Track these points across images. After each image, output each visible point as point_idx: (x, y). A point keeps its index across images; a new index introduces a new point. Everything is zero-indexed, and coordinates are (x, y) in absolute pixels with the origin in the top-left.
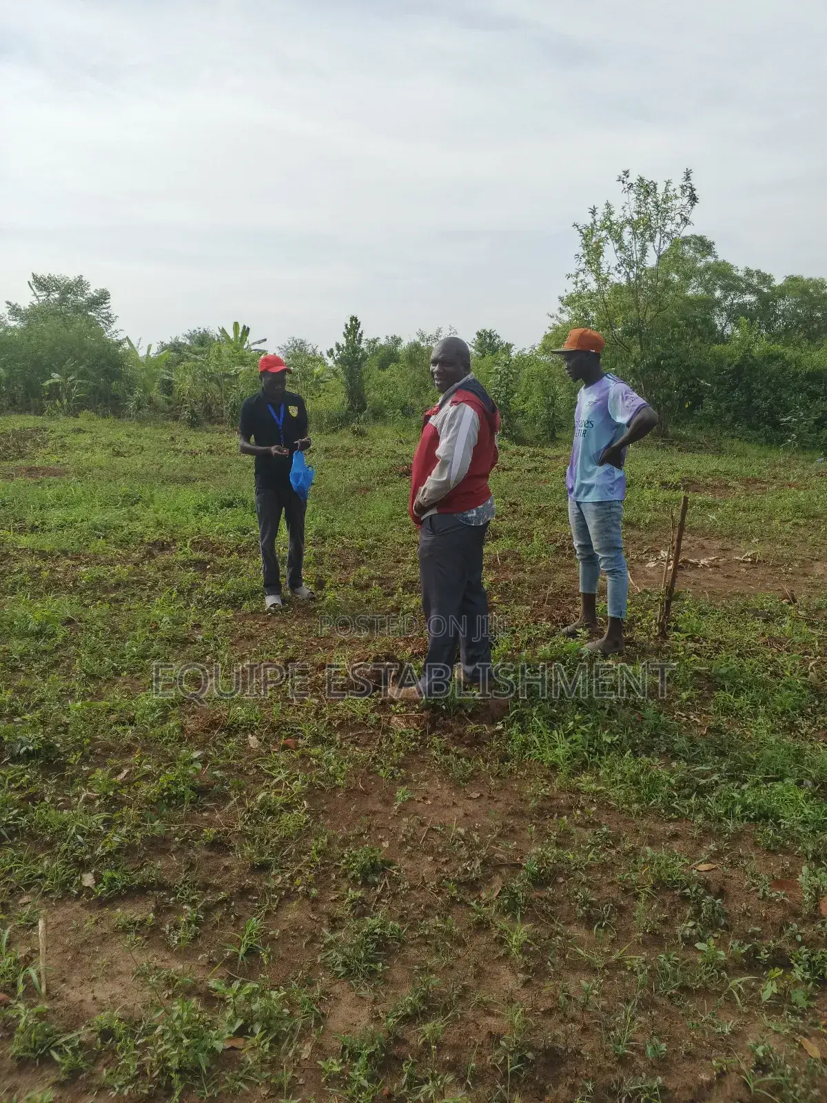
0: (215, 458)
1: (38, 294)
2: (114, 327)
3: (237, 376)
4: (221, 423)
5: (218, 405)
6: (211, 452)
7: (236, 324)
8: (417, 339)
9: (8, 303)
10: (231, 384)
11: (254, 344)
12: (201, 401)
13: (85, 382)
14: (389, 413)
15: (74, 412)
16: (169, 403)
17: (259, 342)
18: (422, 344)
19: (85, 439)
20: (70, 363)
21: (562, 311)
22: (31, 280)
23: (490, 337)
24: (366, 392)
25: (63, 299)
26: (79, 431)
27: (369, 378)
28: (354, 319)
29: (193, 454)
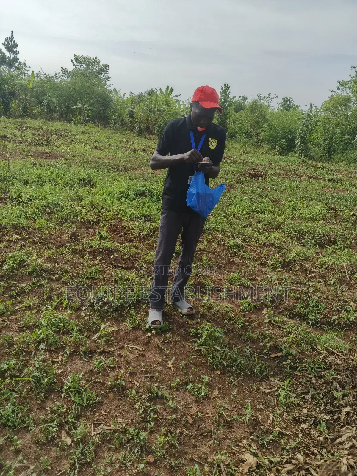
0: (145, 154)
1: (76, 64)
2: (108, 83)
3: (164, 111)
4: (153, 134)
5: (153, 125)
6: (144, 150)
7: (168, 87)
8: (257, 98)
9: (62, 68)
10: (160, 115)
11: (174, 97)
12: (145, 122)
13: (92, 108)
14: (238, 136)
15: (85, 123)
16: (131, 122)
17: (177, 96)
18: (259, 101)
19: (85, 137)
20: (85, 99)
21: (338, 88)
22: (73, 58)
23: (289, 101)
24: (228, 123)
25: (88, 68)
26: (83, 132)
27: (230, 116)
28: (226, 85)
29: (135, 150)
